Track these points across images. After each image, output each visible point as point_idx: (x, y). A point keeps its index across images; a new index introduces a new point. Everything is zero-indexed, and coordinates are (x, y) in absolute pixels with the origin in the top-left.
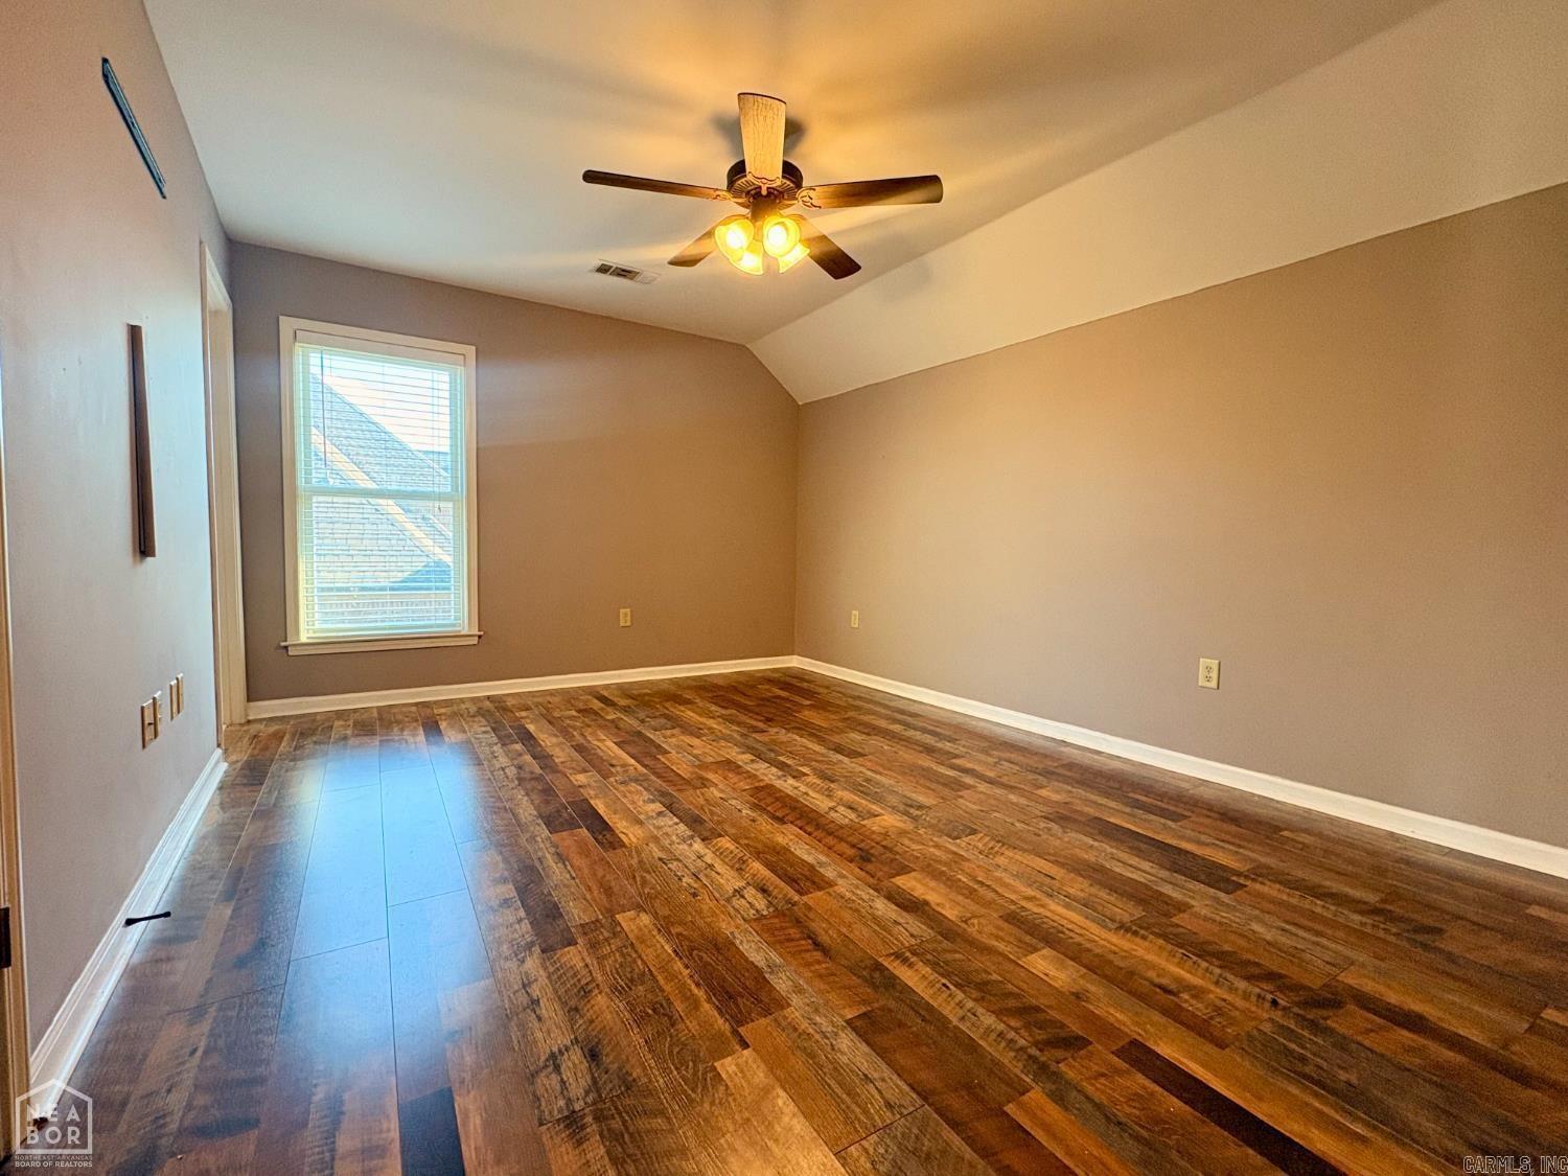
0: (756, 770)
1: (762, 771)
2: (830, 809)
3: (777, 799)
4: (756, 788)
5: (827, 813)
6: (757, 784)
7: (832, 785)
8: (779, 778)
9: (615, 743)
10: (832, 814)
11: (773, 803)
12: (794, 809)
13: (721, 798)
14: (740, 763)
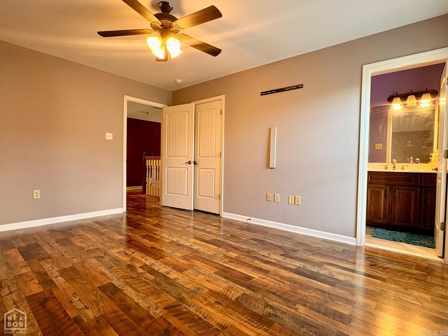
0: (164, 267)
1: (162, 267)
2: (134, 253)
3: (154, 254)
4: (162, 258)
5: (136, 251)
6: (163, 259)
7: (130, 263)
8: (153, 264)
9: (253, 278)
10: (134, 251)
11: (155, 253)
12: (148, 252)
13: (175, 253)
14: (174, 271)
